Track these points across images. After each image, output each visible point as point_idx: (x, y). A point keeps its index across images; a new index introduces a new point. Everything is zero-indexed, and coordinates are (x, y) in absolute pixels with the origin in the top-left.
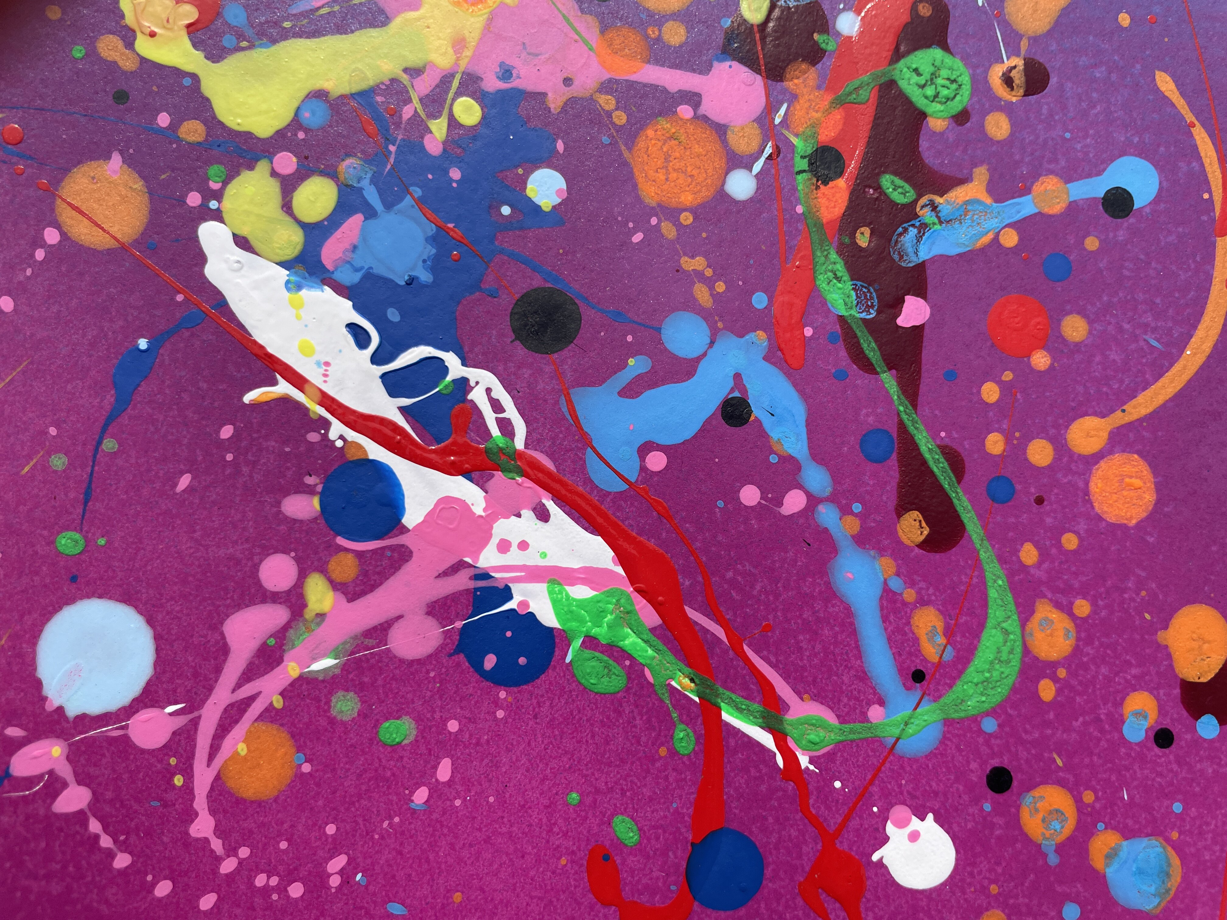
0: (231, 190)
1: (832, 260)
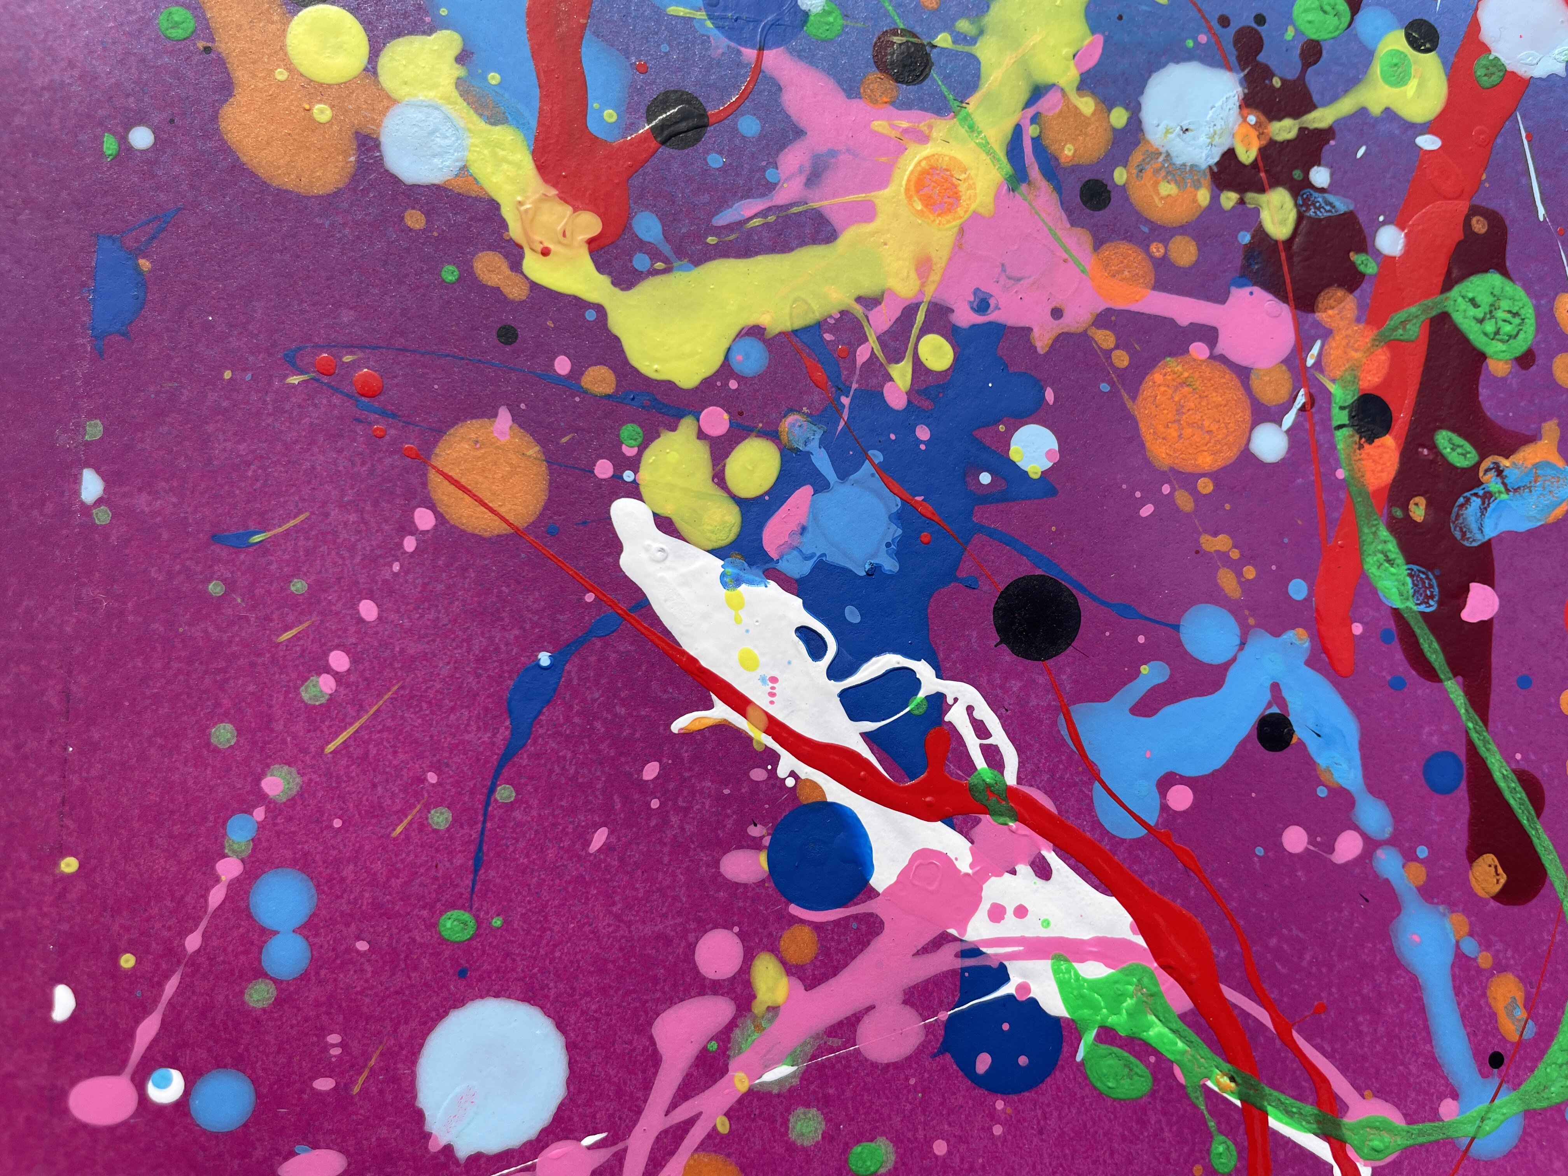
0: (650, 457)
1: (1382, 538)
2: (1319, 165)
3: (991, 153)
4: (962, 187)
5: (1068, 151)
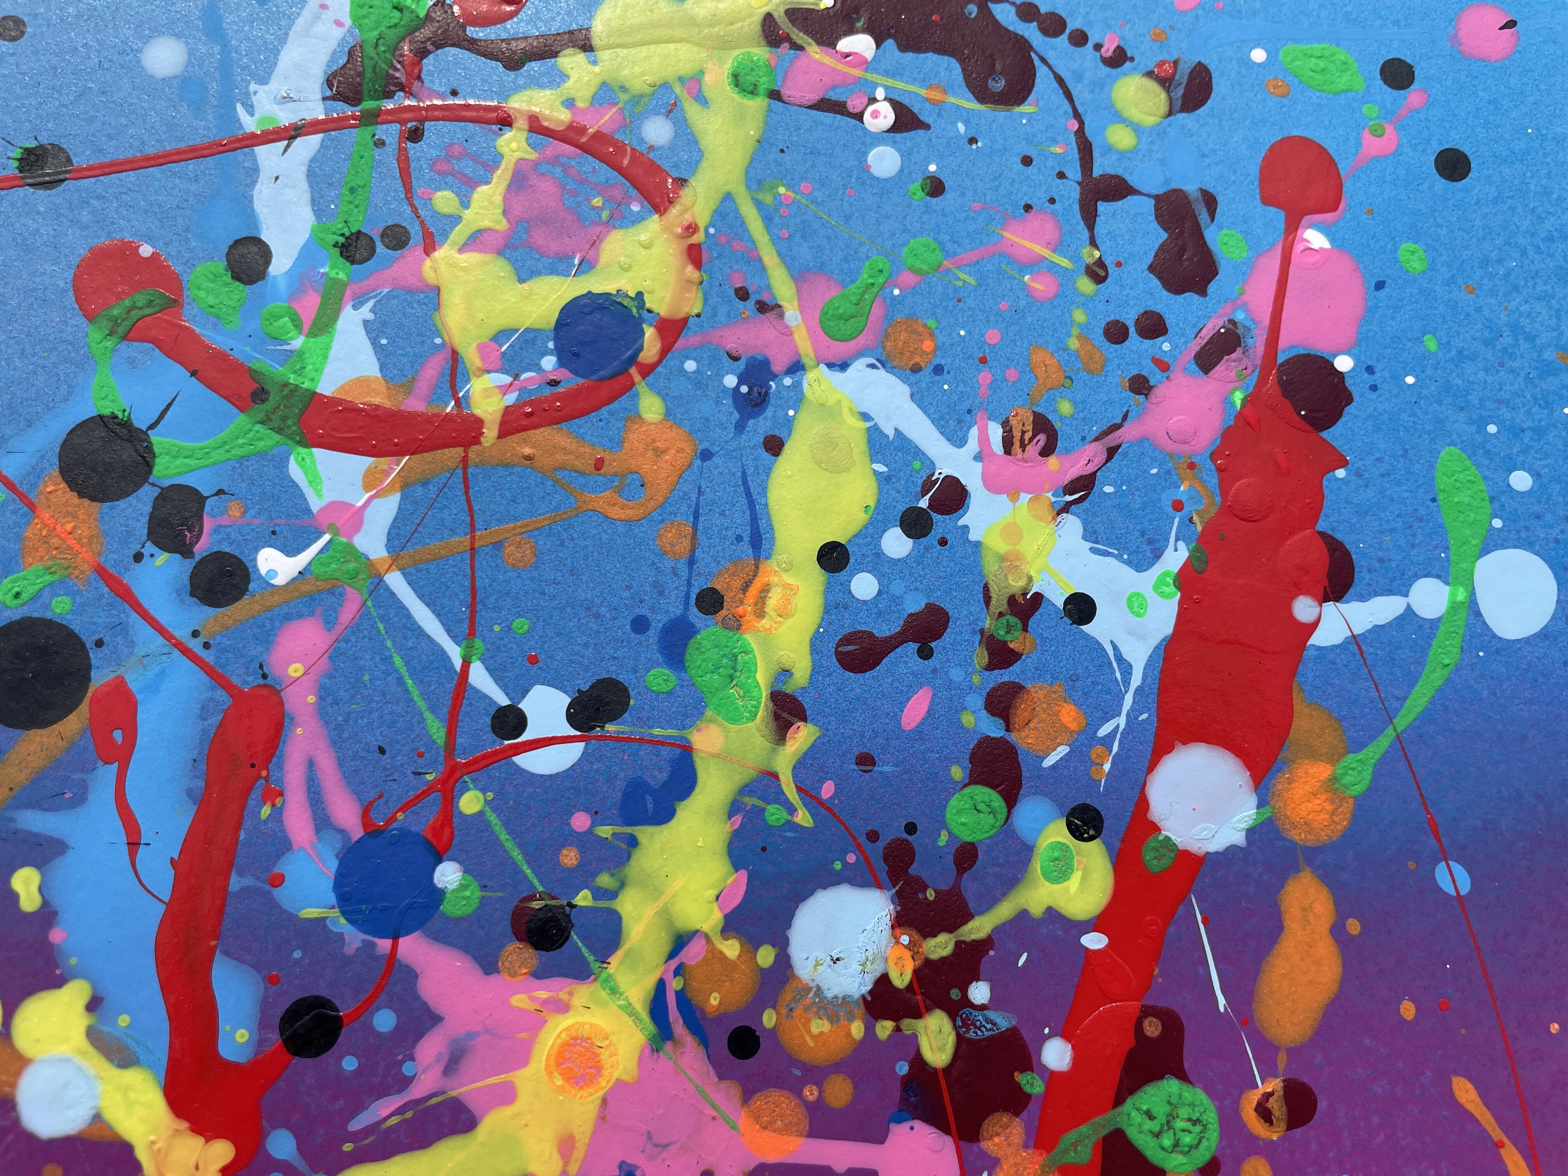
2: (978, 980)
3: (633, 1014)
4: (604, 1055)
5: (714, 1000)
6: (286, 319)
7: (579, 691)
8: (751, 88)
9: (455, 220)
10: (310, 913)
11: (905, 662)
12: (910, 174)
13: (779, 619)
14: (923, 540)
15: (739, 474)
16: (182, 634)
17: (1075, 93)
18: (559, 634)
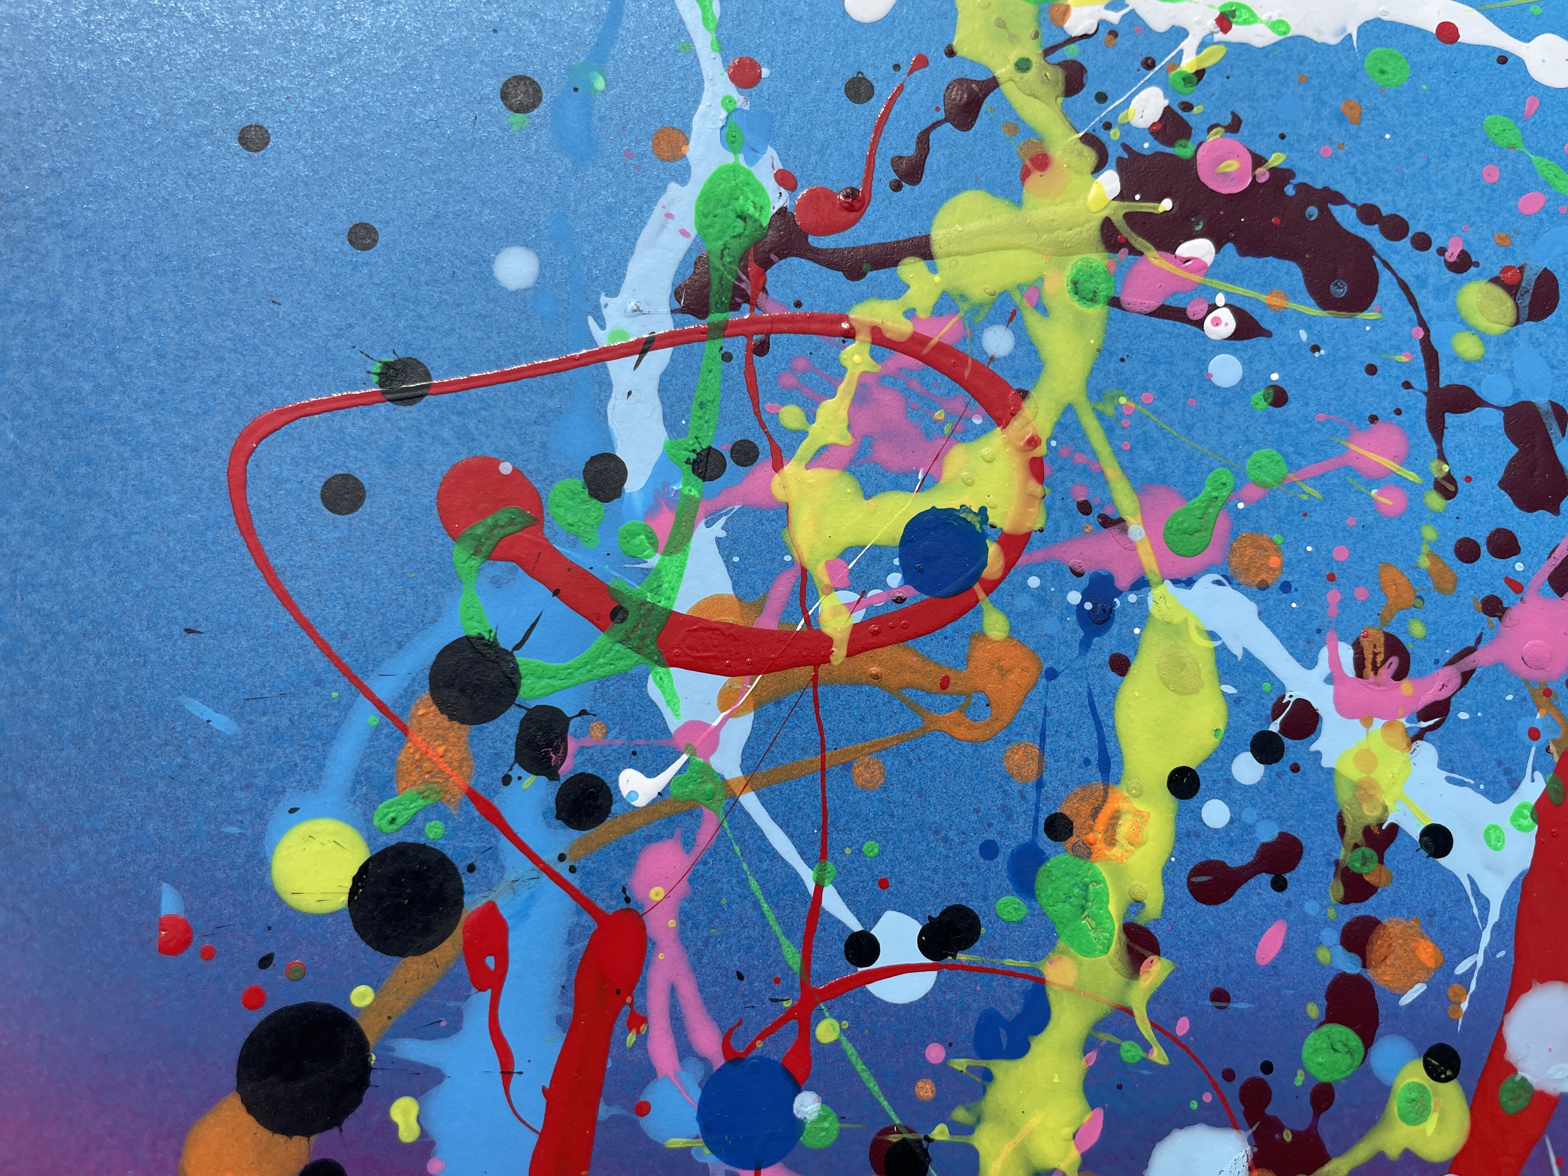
6: (643, 537)
7: (930, 918)
8: (1091, 296)
9: (802, 435)
10: (675, 1143)
11: (1259, 894)
12: (1252, 383)
13: (1129, 847)
14: (1275, 766)
15: (1085, 694)
16: (549, 857)
17: (1419, 299)
18: (909, 858)
